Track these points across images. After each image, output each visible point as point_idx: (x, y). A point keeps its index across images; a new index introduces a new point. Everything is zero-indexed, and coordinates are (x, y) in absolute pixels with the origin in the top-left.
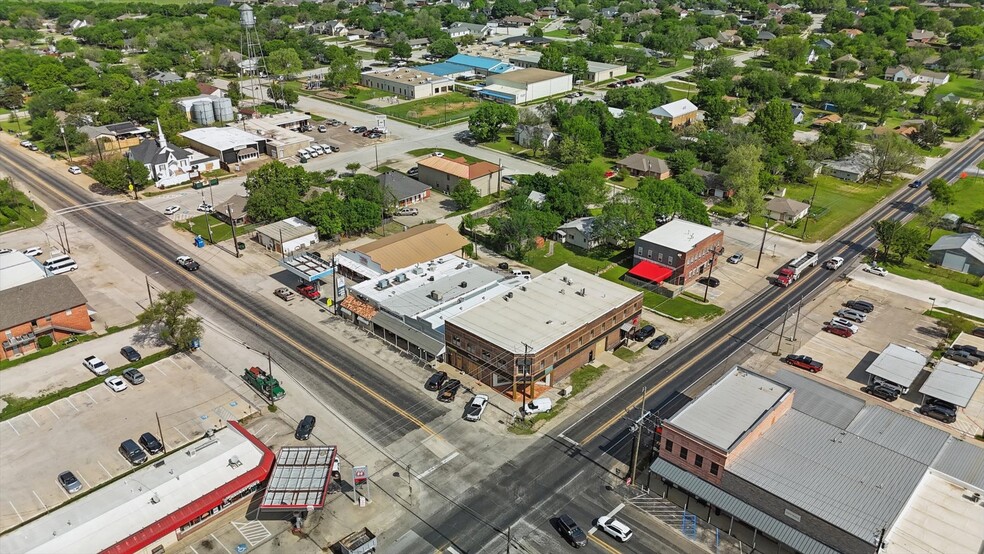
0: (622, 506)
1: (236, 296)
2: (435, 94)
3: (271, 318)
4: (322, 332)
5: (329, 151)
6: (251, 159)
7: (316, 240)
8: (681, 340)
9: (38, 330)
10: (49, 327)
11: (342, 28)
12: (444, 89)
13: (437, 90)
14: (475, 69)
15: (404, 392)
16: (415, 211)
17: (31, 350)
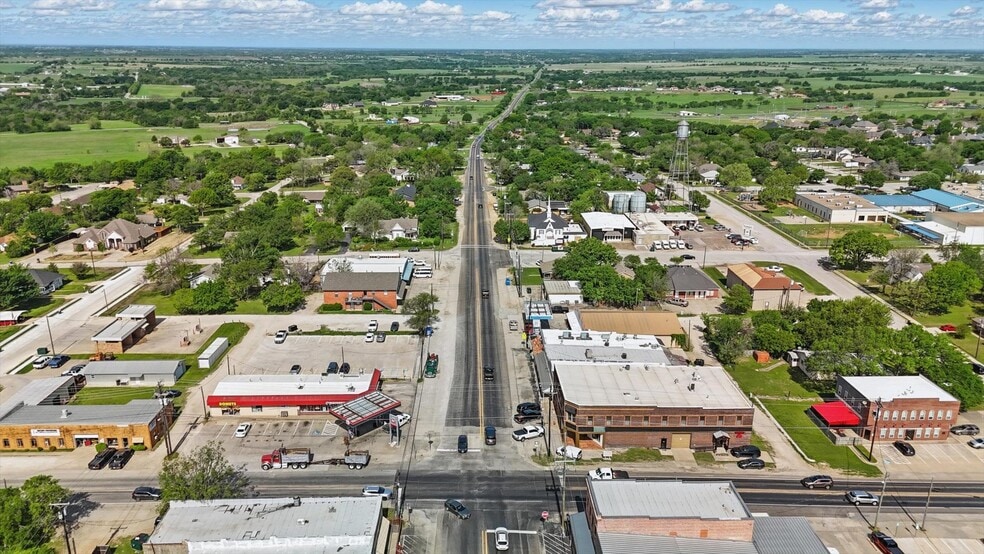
0: (535, 532)
1: (487, 317)
2: (857, 221)
3: (487, 336)
4: (505, 354)
5: (683, 246)
6: (615, 240)
7: (581, 301)
8: (781, 473)
9: (366, 297)
10: (371, 298)
11: (846, 155)
12: (872, 218)
13: (862, 218)
14: (937, 205)
15: (500, 405)
16: (685, 303)
17: (359, 308)
